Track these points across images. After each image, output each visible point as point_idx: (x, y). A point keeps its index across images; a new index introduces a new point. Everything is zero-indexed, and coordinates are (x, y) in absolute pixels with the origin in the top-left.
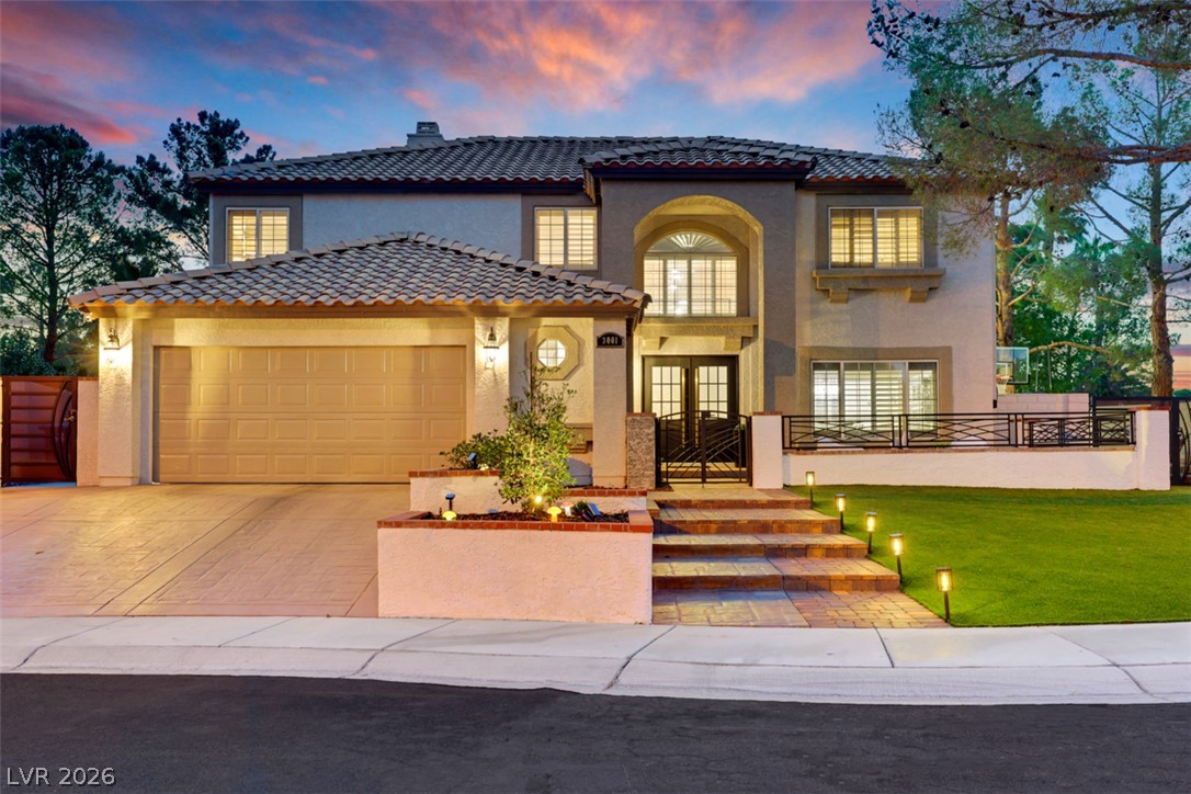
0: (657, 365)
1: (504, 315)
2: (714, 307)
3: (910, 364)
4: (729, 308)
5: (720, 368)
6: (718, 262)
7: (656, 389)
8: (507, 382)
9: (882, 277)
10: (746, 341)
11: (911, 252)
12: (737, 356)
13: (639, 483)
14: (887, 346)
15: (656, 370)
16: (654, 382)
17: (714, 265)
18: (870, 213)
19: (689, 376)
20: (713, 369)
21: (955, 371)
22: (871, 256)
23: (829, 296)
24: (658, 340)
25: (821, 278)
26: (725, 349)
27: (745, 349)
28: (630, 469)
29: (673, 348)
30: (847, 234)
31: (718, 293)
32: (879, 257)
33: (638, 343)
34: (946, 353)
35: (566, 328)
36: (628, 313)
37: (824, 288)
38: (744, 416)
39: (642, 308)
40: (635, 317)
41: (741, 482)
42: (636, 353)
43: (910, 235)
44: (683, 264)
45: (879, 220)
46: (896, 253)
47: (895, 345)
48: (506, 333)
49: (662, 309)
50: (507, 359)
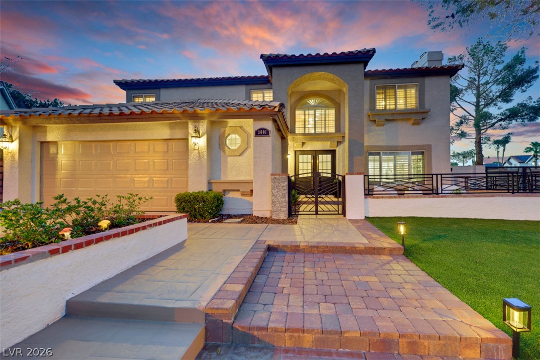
0: (301, 154)
1: (203, 118)
2: (325, 129)
3: (412, 152)
4: (332, 130)
5: (328, 155)
6: (327, 111)
7: (301, 165)
8: (206, 157)
9: (400, 114)
10: (339, 143)
11: (412, 103)
12: (335, 150)
13: (278, 215)
14: (401, 145)
15: (301, 157)
16: (300, 161)
17: (325, 112)
18: (394, 87)
19: (315, 159)
20: (325, 156)
21: (433, 155)
22: (394, 106)
23: (376, 124)
24: (301, 143)
25: (372, 115)
26: (330, 147)
27: (338, 147)
28: (272, 207)
29: (308, 147)
30: (383, 97)
31: (327, 123)
32: (398, 106)
33: (293, 145)
34: (429, 147)
35: (241, 127)
36: (272, 116)
37: (374, 119)
38: (340, 176)
39: (279, 111)
40: (277, 118)
41: (338, 214)
42: (292, 149)
43: (412, 96)
44: (312, 112)
45: (398, 90)
46: (406, 104)
47: (405, 144)
48: (206, 129)
49: (303, 131)
50: (206, 144)
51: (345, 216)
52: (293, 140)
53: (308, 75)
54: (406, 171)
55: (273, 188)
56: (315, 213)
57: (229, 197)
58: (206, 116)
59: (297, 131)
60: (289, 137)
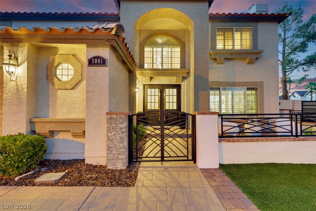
0: (149, 88)
2: (172, 66)
3: (247, 88)
4: (177, 65)
5: (174, 89)
7: (149, 98)
8: (25, 90)
9: (238, 53)
10: (184, 78)
11: (247, 44)
12: (181, 85)
13: (115, 164)
14: (238, 81)
15: (149, 90)
16: (148, 95)
17: (172, 49)
18: (232, 30)
19: (162, 92)
20: (171, 90)
21: (264, 91)
22: (232, 47)
23: (216, 62)
24: (150, 78)
25: (214, 54)
26: (176, 82)
27: (183, 82)
28: (108, 154)
29: (155, 82)
30: (223, 38)
31: (173, 60)
32: (235, 46)
33: (141, 80)
34: (261, 84)
35: (74, 55)
36: (108, 40)
37: (214, 58)
38: (190, 115)
39: (116, 35)
40: (115, 44)
41: (188, 160)
42: (141, 83)
43: (247, 38)
44: (159, 49)
45: (235, 33)
46: (241, 45)
47: (241, 81)
48: (26, 56)
49: (151, 66)
50: (26, 75)
51: (195, 162)
52: (142, 74)
53: (156, 11)
54: (242, 104)
55: (108, 131)
56: (160, 159)
57: (59, 139)
58: (23, 37)
59: (146, 66)
60: (137, 72)
